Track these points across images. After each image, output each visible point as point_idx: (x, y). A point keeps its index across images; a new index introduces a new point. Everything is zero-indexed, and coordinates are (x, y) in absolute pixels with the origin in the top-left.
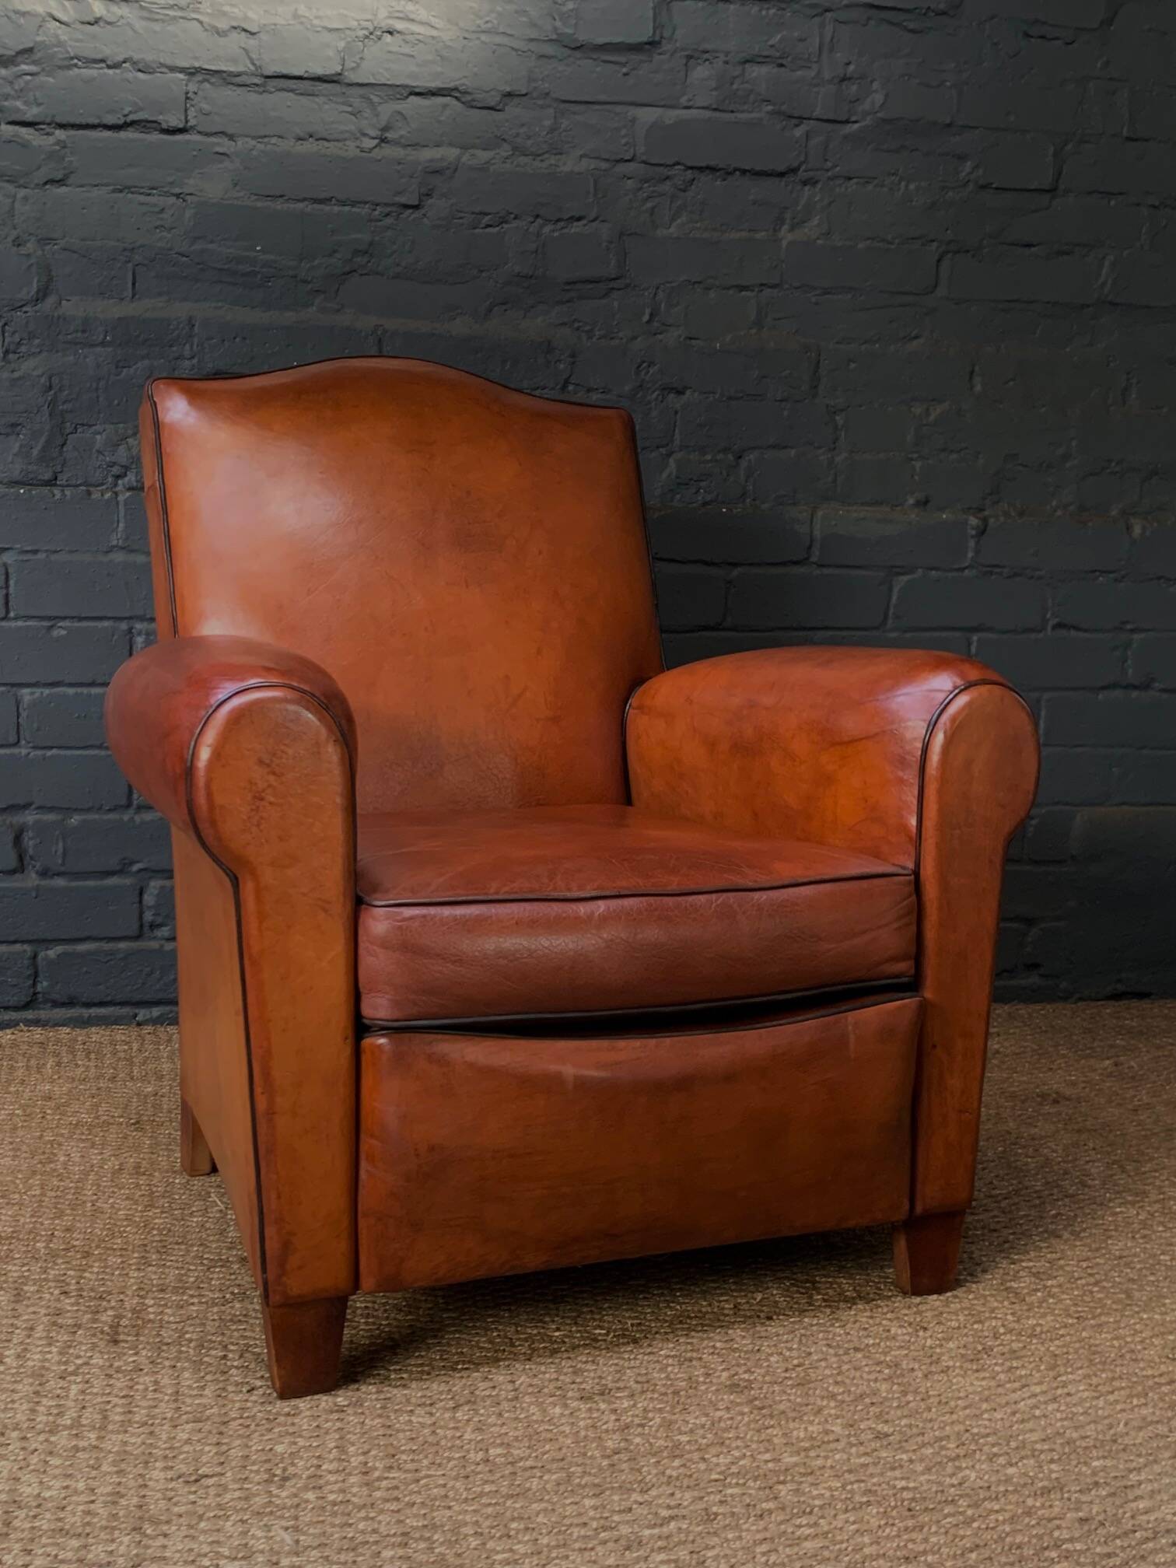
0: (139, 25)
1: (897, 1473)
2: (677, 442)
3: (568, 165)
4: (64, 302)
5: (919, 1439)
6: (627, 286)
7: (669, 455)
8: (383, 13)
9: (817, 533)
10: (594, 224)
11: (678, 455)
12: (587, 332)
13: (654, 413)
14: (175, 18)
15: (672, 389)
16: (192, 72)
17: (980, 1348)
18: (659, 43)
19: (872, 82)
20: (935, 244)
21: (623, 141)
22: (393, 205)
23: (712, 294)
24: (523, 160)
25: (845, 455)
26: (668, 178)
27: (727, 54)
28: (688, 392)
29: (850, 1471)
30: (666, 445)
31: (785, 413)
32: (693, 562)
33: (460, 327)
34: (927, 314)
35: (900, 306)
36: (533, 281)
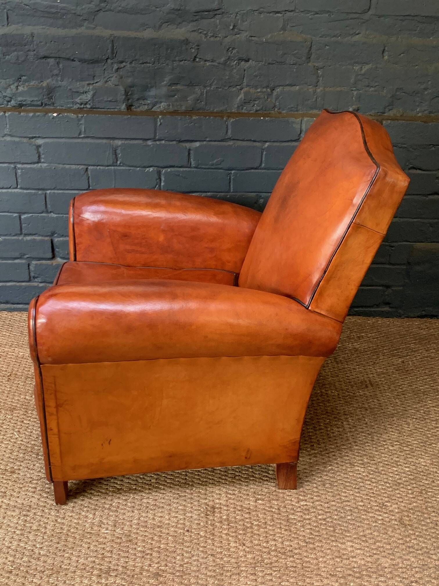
2: (245, 84)
7: (241, 89)
9: (304, 128)
11: (245, 89)
12: (205, 34)
13: (235, 71)
15: (242, 60)
23: (262, 16)
25: (321, 88)
28: (250, 61)
30: (240, 85)
31: (295, 70)
32: (248, 140)
33: (148, 34)
34: (364, 23)
35: (351, 19)
36: (180, 12)
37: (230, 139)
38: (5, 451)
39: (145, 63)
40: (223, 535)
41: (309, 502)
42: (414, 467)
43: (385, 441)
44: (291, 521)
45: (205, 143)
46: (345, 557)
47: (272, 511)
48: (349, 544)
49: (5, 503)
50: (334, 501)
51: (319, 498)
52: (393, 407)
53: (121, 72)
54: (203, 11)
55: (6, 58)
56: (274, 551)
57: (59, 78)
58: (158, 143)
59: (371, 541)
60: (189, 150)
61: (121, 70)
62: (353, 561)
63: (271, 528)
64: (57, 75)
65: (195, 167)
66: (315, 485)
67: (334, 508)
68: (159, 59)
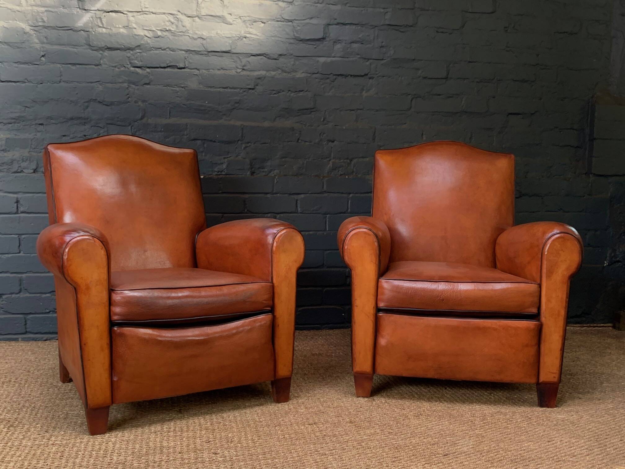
0: (171, 37)
1: (394, 440)
2: (332, 157)
3: (299, 75)
4: (149, 120)
5: (401, 433)
6: (317, 110)
7: (330, 160)
8: (243, 32)
10: (306, 93)
11: (332, 161)
12: (305, 124)
13: (325, 148)
14: (182, 35)
15: (330, 141)
16: (187, 51)
17: (419, 414)
18: (325, 38)
19: (390, 47)
20: (410, 96)
21: (315, 67)
22: (246, 88)
23: (342, 112)
24: (285, 74)
26: (328, 78)
27: (346, 40)
28: (335, 142)
29: (381, 440)
30: (329, 158)
32: (337, 193)
33: (266, 124)
34: (408, 117)
35: (400, 114)
36: (288, 110)
37: (325, 192)
45: (307, 195)
53: (248, 150)
54: (303, 110)
57: (203, 154)
58: (275, 195)
60: (297, 200)
61: (248, 148)
64: (202, 152)
65: (301, 213)
68: (274, 141)
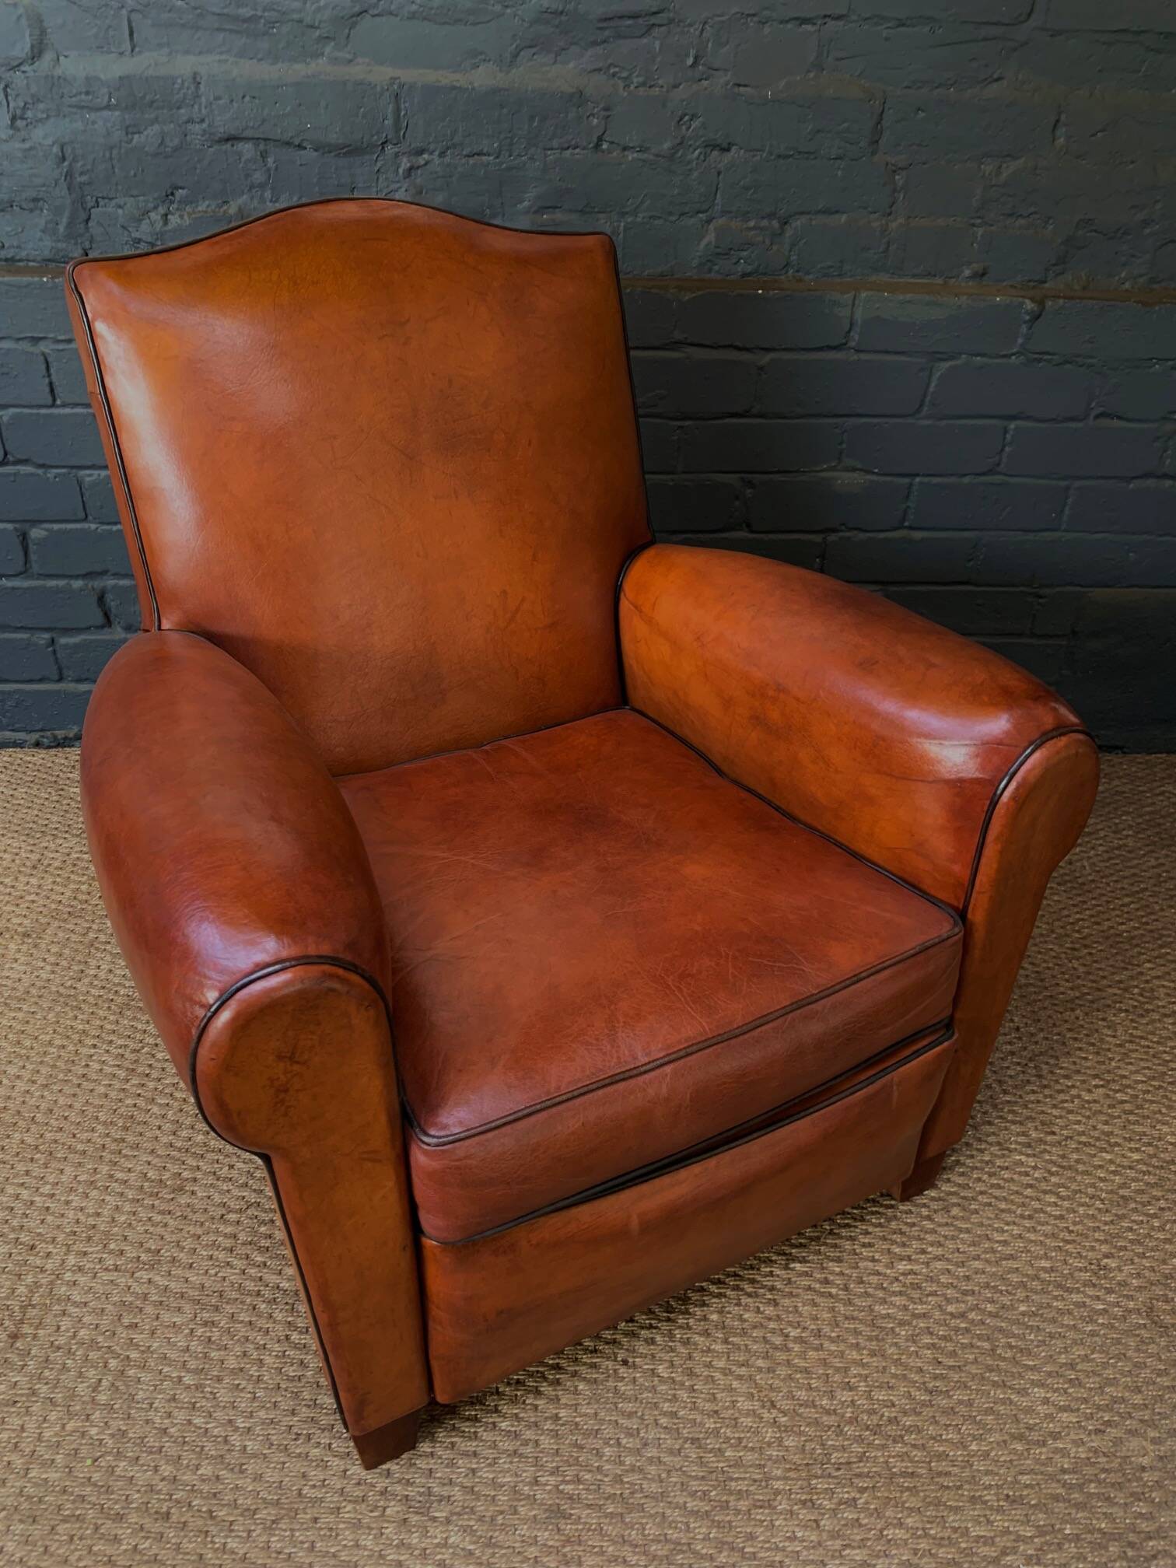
2: (718, 208)
4: (61, 58)
7: (709, 221)
9: (859, 315)
11: (719, 222)
12: (626, 78)
13: (695, 174)
15: (714, 147)
23: (767, 30)
25: (901, 220)
28: (734, 149)
30: (706, 211)
31: (840, 173)
32: (723, 347)
33: (483, 77)
34: (1015, 50)
35: (985, 39)
36: (563, 18)
37: (682, 343)
38: (159, 1128)
39: (478, 154)
40: (717, 1375)
41: (916, 1261)
42: (1151, 1150)
43: (1067, 1077)
44: (880, 1322)
46: (1034, 1436)
47: (830, 1295)
48: (1039, 1392)
49: (157, 1287)
50: (977, 1258)
51: (940, 1251)
52: (1067, 981)
53: (419, 179)
54: (621, 17)
55: (135, 141)
56: (850, 1422)
57: (268, 194)
59: (1092, 1382)
61: (419, 172)
62: (1057, 1451)
63: (833, 1348)
64: (262, 186)
66: (925, 1212)
67: (983, 1279)
68: (511, 144)
